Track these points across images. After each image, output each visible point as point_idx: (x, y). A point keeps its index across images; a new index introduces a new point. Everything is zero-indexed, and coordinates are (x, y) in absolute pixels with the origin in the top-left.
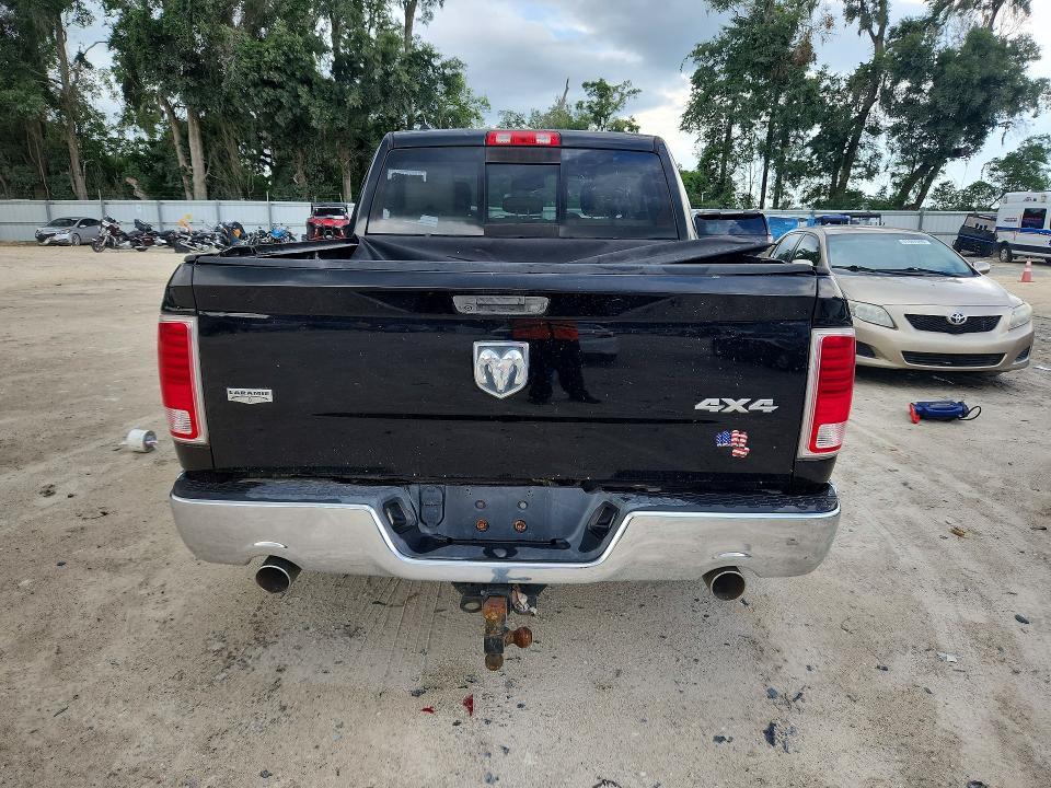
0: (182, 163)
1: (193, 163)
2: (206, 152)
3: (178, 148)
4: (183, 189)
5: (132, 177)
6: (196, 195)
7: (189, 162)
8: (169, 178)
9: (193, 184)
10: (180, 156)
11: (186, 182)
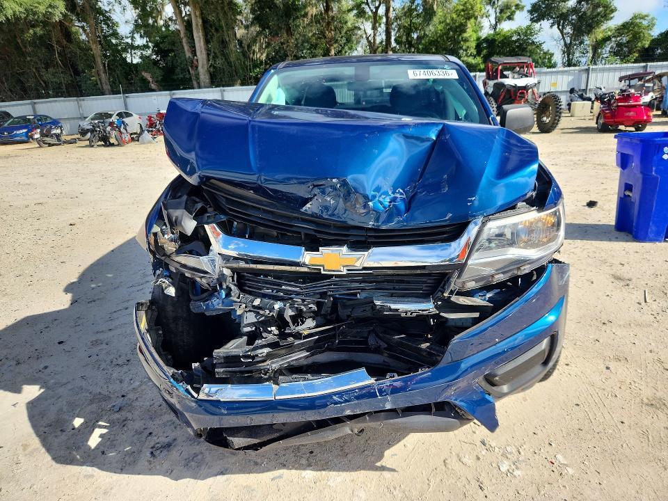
0: (188, 54)
1: (198, 53)
2: (207, 42)
3: (184, 40)
4: (190, 79)
5: (146, 71)
6: (202, 84)
7: (194, 52)
8: (178, 70)
9: (198, 74)
10: (186, 48)
11: (191, 72)
